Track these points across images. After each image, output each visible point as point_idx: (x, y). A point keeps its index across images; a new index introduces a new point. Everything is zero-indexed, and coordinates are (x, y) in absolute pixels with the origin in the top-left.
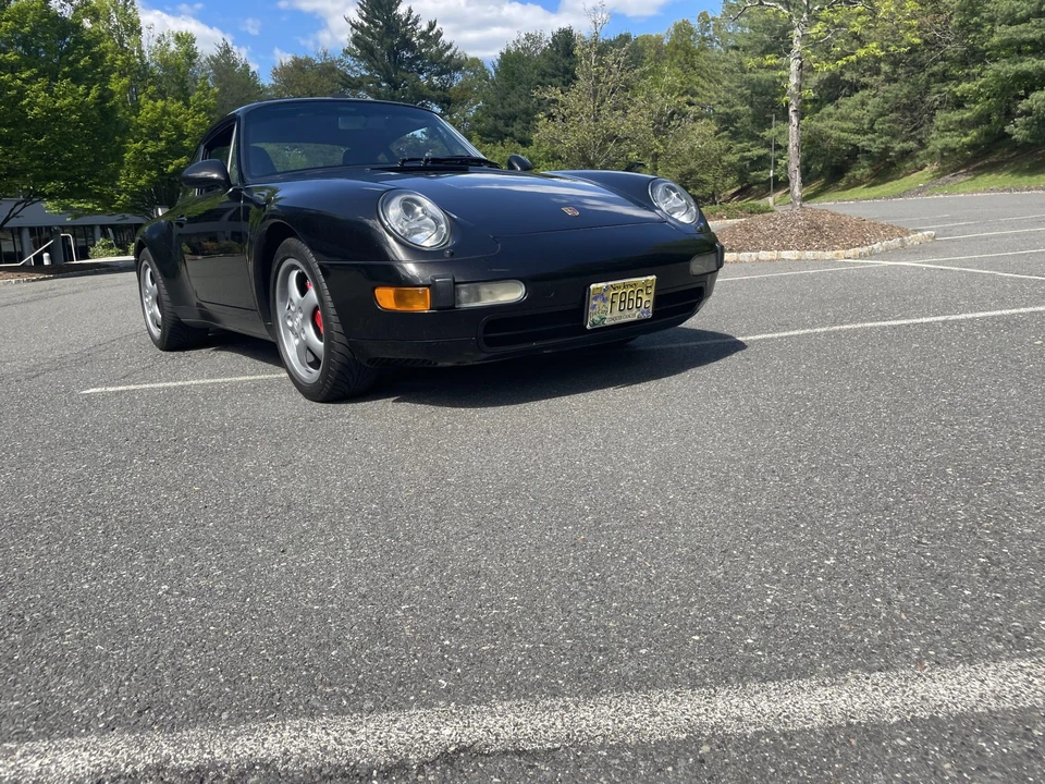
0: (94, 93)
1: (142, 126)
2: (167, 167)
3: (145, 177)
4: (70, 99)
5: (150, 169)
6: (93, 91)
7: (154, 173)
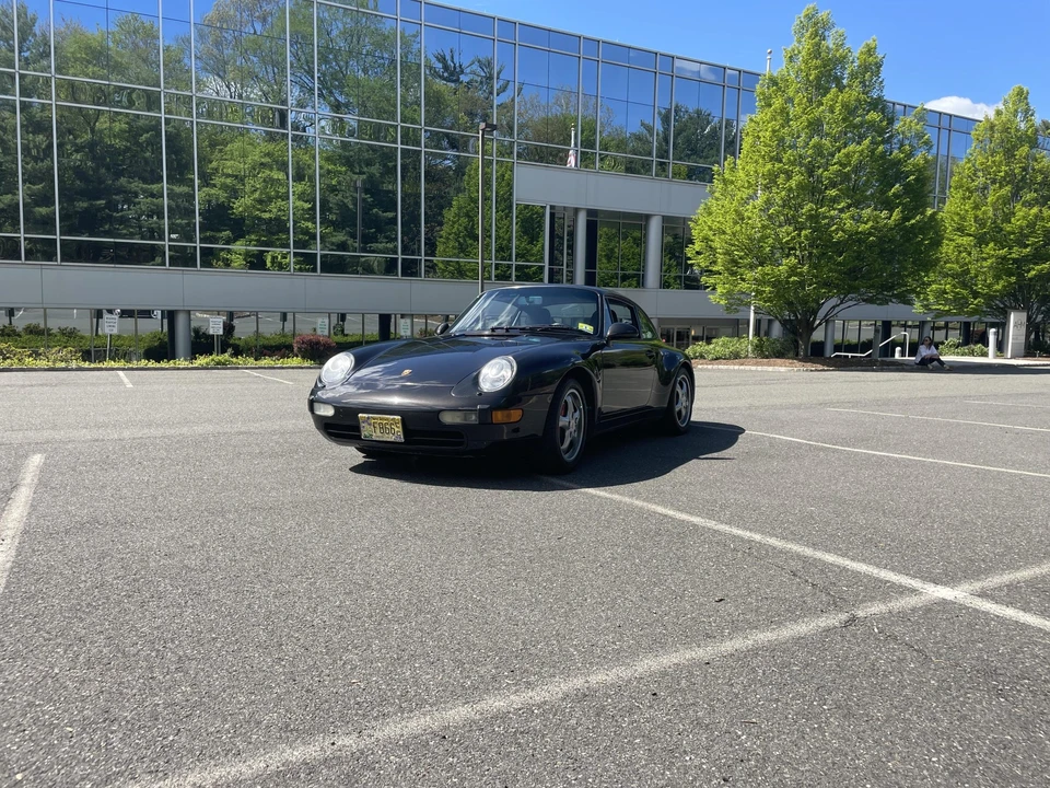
0: (896, 214)
1: (1013, 233)
2: (1028, 271)
3: (1002, 283)
4: (871, 224)
5: (1010, 274)
6: (895, 214)
7: (1013, 279)
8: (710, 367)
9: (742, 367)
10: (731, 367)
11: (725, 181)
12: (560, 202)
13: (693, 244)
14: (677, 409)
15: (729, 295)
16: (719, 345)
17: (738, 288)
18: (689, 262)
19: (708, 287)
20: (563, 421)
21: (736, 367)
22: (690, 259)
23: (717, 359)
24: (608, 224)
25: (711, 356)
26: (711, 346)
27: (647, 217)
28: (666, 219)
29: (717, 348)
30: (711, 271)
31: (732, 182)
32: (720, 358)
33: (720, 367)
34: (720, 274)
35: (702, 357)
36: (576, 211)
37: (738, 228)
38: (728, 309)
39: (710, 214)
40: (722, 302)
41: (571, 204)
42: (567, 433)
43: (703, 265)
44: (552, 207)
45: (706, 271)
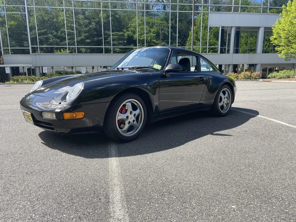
8: (277, 81)
9: (290, 81)
10: (286, 81)
11: (287, 11)
12: (225, 25)
13: (273, 35)
14: (220, 104)
15: (287, 54)
16: (282, 73)
17: (290, 52)
18: (271, 42)
19: (278, 52)
20: (120, 116)
21: (287, 81)
22: (272, 41)
23: (280, 78)
24: (244, 32)
25: (278, 77)
26: (278, 74)
27: (258, 28)
28: (265, 28)
29: (281, 74)
30: (279, 45)
31: (290, 11)
32: (282, 78)
33: (281, 81)
34: (283, 46)
35: (274, 77)
36: (232, 27)
37: (290, 28)
38: (286, 59)
39: (280, 24)
40: (284, 57)
41: (229, 25)
42: (127, 122)
43: (276, 43)
44: (222, 27)
45: (278, 46)
